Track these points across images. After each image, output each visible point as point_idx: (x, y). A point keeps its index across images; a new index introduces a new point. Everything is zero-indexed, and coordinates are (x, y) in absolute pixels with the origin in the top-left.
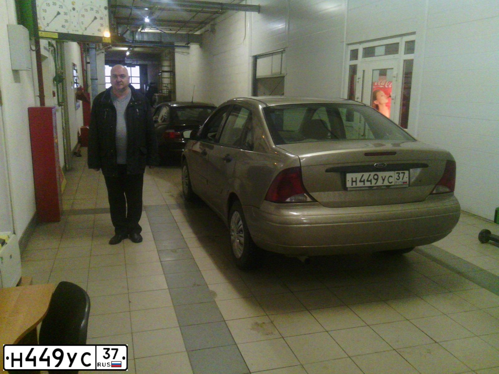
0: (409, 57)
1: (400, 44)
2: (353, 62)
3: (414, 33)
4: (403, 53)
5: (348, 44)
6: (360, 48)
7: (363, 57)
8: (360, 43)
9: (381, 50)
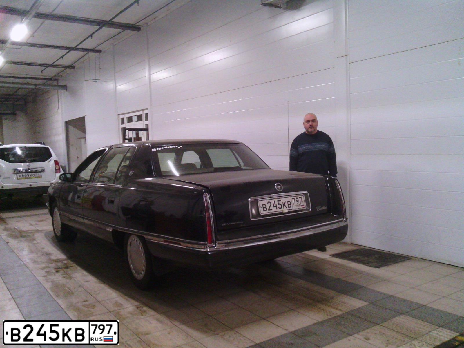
0: (147, 122)
1: (143, 115)
2: (123, 126)
3: (147, 109)
4: (145, 120)
5: (119, 115)
6: (125, 117)
7: (127, 123)
8: (125, 114)
9: (135, 119)
